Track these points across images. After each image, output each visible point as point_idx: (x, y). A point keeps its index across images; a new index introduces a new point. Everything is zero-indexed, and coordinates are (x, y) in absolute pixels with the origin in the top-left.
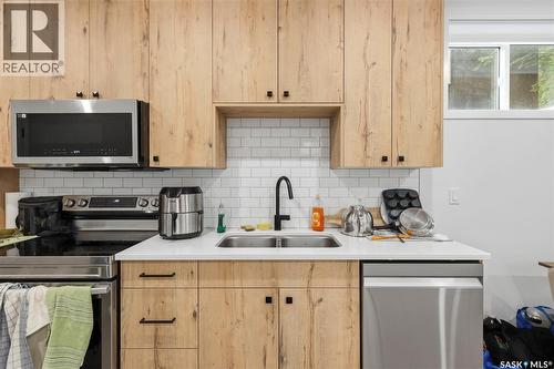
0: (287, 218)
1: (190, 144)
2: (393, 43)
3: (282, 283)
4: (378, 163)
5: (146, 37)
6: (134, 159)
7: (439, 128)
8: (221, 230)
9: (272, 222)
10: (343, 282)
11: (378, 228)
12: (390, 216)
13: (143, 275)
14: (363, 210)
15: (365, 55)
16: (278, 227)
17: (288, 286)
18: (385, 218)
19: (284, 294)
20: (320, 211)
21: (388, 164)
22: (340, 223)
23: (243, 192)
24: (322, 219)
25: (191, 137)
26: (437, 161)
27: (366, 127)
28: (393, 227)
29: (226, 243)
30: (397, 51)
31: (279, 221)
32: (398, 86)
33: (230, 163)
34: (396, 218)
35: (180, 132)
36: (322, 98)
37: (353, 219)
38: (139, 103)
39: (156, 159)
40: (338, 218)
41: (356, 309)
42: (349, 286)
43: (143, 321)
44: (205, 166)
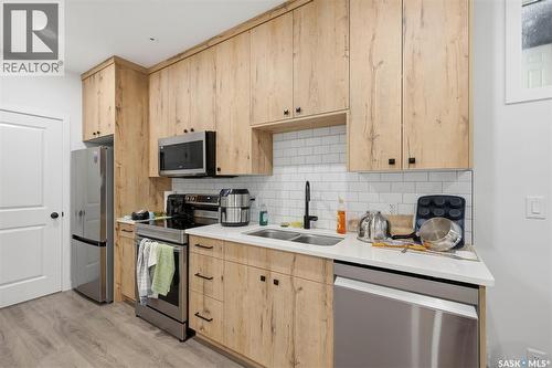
0: (315, 218)
1: (237, 158)
3: (274, 267)
4: (385, 166)
5: (215, 87)
6: (203, 171)
7: (467, 121)
8: (262, 223)
9: (302, 221)
10: (319, 277)
13: (198, 245)
14: (378, 215)
16: (307, 226)
17: (279, 271)
18: (414, 226)
19: (274, 276)
20: (343, 214)
21: (396, 167)
23: (284, 194)
25: (238, 152)
27: (372, 131)
28: (415, 237)
29: (264, 234)
30: (408, 43)
31: (308, 221)
33: (275, 170)
35: (231, 149)
36: (329, 107)
38: (207, 133)
39: (219, 170)
42: (325, 282)
43: (197, 275)
44: (245, 173)
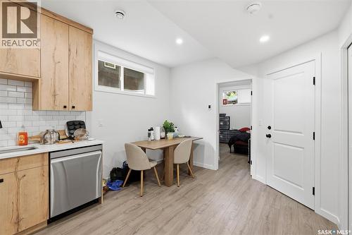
2: (69, 55)
4: (62, 109)
7: (91, 96)
11: (63, 139)
12: (69, 133)
14: (54, 131)
15: (53, 57)
18: (67, 134)
20: (25, 134)
21: (67, 109)
22: (39, 139)
24: (26, 139)
26: (90, 109)
27: (54, 91)
28: (71, 138)
30: (71, 60)
32: (72, 75)
34: (73, 134)
37: (48, 136)
40: (38, 138)
41: (47, 175)
42: (43, 165)
